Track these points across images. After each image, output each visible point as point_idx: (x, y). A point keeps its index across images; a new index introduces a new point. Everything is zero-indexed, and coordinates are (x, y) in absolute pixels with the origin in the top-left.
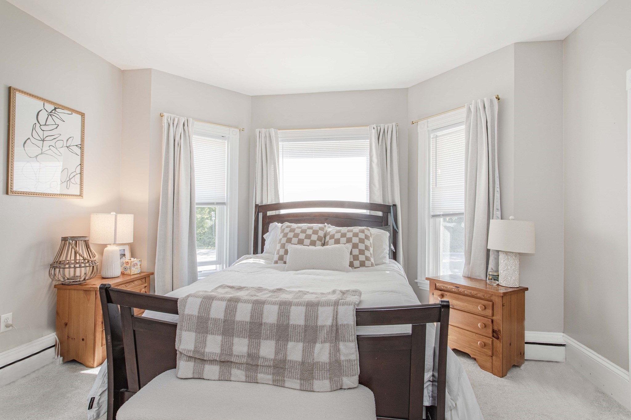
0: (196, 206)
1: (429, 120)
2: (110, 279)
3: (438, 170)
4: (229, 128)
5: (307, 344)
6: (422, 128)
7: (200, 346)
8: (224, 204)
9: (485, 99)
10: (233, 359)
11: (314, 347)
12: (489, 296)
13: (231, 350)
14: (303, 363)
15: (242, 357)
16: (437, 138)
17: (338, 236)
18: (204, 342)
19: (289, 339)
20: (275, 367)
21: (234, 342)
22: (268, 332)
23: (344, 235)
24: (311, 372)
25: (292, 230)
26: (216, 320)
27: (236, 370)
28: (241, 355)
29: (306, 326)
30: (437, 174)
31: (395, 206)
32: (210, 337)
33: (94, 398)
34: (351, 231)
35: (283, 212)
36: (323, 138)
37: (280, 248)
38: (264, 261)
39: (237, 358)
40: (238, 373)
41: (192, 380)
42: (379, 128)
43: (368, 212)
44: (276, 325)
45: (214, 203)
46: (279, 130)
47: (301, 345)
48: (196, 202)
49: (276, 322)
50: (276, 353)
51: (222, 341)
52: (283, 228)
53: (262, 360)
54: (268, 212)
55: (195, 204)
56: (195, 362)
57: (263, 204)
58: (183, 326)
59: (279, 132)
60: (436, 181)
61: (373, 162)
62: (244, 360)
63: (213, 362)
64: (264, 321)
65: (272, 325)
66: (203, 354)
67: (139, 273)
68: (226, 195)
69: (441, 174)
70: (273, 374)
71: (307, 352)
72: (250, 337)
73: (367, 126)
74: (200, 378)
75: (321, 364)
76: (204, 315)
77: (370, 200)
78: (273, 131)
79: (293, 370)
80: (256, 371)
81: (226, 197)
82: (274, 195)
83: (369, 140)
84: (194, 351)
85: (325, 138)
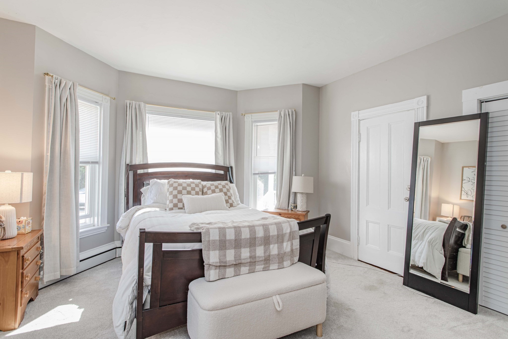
0: (80, 165)
1: (253, 115)
2: (8, 240)
3: (258, 146)
4: (102, 96)
5: (280, 244)
6: (248, 119)
7: (223, 258)
8: (97, 163)
9: (290, 110)
10: (243, 261)
11: (283, 245)
12: (298, 216)
13: (240, 256)
14: (279, 255)
15: (246, 259)
16: (258, 127)
17: (213, 188)
18: (225, 255)
19: (270, 243)
20: (265, 260)
21: (242, 251)
22: (260, 242)
23: (217, 187)
24: (282, 258)
25: (180, 185)
26: (230, 241)
27: (244, 268)
28: (246, 258)
29: (278, 235)
30: (257, 148)
31: (231, 167)
32: (228, 252)
33: (126, 321)
34: (220, 184)
35: (150, 170)
36: (181, 116)
37: (173, 198)
38: (159, 209)
39: (244, 260)
40: (244, 269)
41: (219, 280)
42: (222, 115)
43: (214, 171)
44: (263, 237)
45: (89, 162)
46: (147, 104)
47: (276, 245)
48: (80, 161)
49: (263, 236)
50: (265, 253)
51: (235, 252)
52: (170, 183)
53: (258, 258)
54: (138, 170)
55: (79, 163)
56: (219, 269)
57: (133, 164)
58: (210, 248)
59: (147, 106)
60: (257, 153)
61: (218, 137)
62: (249, 260)
63: (230, 266)
64: (257, 236)
65: (261, 238)
66: (226, 262)
67: (31, 231)
68: (98, 155)
69: (260, 149)
70: (264, 264)
71: (280, 248)
72: (250, 247)
73: (214, 112)
74: (222, 279)
75: (287, 253)
76: (223, 239)
77: (215, 163)
78: (142, 104)
79: (274, 260)
80: (255, 265)
81: (98, 156)
82: (142, 157)
83: (214, 122)
84: (220, 262)
85: (182, 116)
